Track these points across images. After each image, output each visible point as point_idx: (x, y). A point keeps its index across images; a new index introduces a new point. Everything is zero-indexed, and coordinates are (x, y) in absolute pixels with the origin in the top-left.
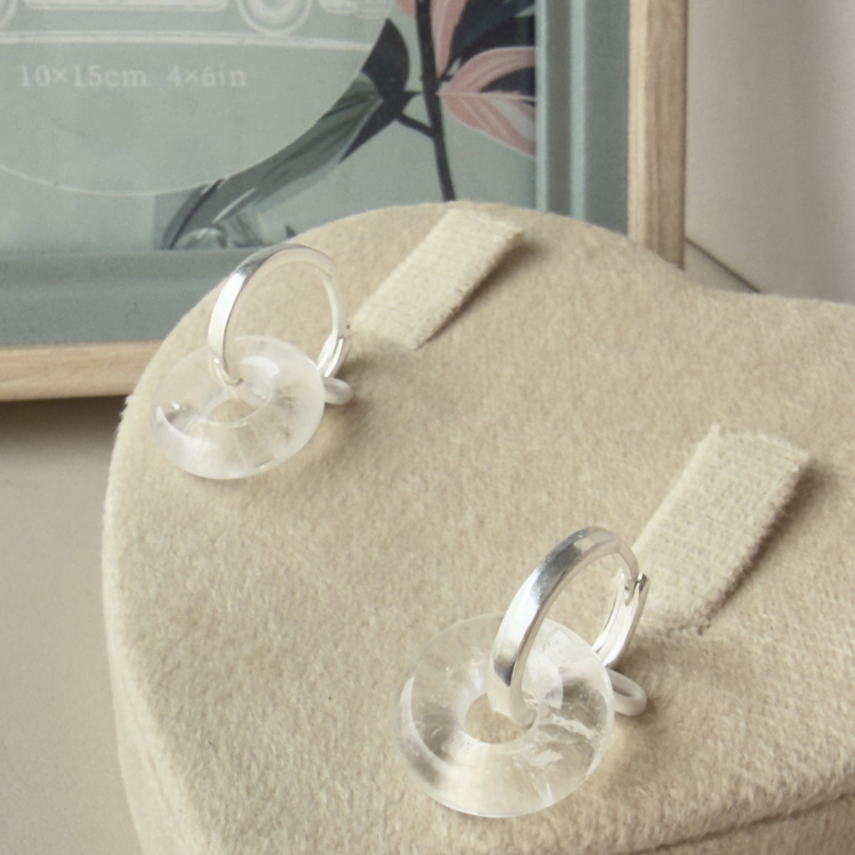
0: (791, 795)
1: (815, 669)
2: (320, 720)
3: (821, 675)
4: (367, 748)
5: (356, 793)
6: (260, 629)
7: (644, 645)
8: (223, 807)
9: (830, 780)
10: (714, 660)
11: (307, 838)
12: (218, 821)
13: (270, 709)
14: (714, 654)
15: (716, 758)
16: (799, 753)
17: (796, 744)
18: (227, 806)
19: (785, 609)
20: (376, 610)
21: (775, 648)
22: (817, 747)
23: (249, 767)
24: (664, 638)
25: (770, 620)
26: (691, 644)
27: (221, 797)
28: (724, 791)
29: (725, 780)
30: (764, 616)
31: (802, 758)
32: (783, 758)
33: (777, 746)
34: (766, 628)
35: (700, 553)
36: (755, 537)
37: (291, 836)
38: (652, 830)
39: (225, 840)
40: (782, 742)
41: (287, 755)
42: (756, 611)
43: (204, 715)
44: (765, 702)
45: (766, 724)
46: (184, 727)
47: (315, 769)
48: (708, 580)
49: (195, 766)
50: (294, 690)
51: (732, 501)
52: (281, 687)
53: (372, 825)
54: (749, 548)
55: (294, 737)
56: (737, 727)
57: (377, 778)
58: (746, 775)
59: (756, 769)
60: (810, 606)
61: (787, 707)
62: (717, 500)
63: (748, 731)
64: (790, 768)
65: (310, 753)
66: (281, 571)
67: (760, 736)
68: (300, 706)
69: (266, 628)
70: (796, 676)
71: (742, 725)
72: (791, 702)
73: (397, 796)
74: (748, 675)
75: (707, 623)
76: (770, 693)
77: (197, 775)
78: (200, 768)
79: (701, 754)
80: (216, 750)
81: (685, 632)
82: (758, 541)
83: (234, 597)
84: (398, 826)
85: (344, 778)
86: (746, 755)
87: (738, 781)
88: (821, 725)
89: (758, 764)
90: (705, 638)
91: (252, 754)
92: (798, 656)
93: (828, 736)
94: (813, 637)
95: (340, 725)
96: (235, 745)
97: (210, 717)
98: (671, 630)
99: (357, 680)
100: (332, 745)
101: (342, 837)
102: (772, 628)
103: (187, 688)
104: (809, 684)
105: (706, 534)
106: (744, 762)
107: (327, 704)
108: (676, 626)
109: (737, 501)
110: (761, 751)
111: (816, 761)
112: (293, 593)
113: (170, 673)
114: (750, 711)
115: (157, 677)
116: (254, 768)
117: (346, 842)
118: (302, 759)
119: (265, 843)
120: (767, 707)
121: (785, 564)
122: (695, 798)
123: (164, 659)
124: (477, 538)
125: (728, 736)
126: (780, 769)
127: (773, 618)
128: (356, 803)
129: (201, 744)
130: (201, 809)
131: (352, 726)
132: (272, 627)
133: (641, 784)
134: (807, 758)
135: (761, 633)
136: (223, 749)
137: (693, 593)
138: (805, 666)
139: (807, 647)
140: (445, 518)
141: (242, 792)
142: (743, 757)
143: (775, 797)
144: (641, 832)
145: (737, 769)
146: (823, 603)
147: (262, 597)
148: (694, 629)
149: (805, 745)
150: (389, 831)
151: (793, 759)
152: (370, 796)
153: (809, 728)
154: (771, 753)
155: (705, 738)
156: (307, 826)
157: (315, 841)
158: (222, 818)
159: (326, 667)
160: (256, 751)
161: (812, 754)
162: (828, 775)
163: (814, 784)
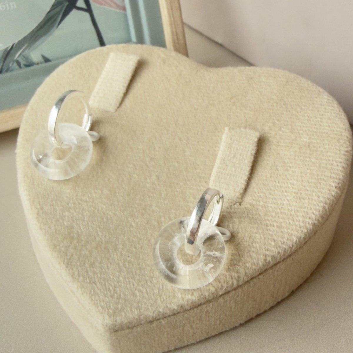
0: (282, 256)
1: (278, 210)
2: (127, 266)
3: (281, 212)
4: (146, 272)
5: (148, 289)
6: (96, 235)
7: (224, 213)
8: (105, 304)
9: (292, 248)
10: (247, 214)
11: (136, 309)
12: (105, 310)
13: (109, 265)
14: (247, 212)
15: (257, 250)
16: (281, 242)
17: (280, 239)
18: (106, 304)
19: (264, 190)
20: (133, 219)
21: (265, 206)
22: (286, 238)
23: (109, 288)
24: (230, 210)
25: (261, 196)
26: (239, 210)
27: (103, 301)
28: (262, 260)
29: (262, 257)
30: (259, 195)
31: (283, 243)
32: (277, 245)
33: (274, 241)
34: (260, 199)
35: (234, 176)
36: (249, 167)
37: (131, 310)
38: (244, 278)
39: (110, 317)
40: (275, 239)
41: (120, 281)
42: (255, 193)
43: (87, 272)
44: (267, 226)
45: (269, 234)
46: (81, 278)
47: (131, 284)
48: (238, 186)
49: (90, 292)
50: (115, 256)
51: (239, 155)
52: (110, 256)
53: (156, 299)
54: (248, 171)
55: (120, 273)
56: (261, 237)
57: (153, 282)
58: (267, 253)
59: (270, 250)
60: (272, 188)
61: (274, 226)
62: (234, 156)
63: (265, 238)
64: (280, 247)
65: (128, 278)
66: (96, 211)
67: (269, 238)
68: (119, 262)
69: (98, 235)
70: (274, 214)
71: (262, 236)
72: (275, 224)
73: (161, 287)
74: (259, 217)
75: (241, 201)
76: (268, 222)
77: (92, 295)
78: (92, 292)
79: (253, 249)
80: (96, 284)
81: (235, 206)
82: (250, 168)
83: (83, 225)
84: (165, 297)
85: (142, 285)
86: (266, 246)
87: (266, 256)
88: (286, 230)
89: (270, 248)
90: (242, 206)
91: (108, 283)
92: (273, 207)
93: (289, 234)
94: (275, 199)
95: (135, 266)
96: (102, 281)
97: (89, 273)
98: (231, 206)
99: (135, 248)
100: (134, 273)
101: (148, 306)
102: (262, 199)
103: (78, 264)
104: (279, 217)
105: (234, 169)
106: (266, 249)
107: (128, 259)
108: (232, 204)
109: (240, 155)
110: (270, 244)
111: (287, 243)
112: (103, 219)
113: (70, 259)
114: (263, 230)
115: (66, 261)
116: (111, 288)
117: (150, 307)
118: (126, 281)
119: (123, 314)
120: (268, 228)
121: (260, 174)
122: (254, 264)
123: (66, 254)
124: (159, 184)
125: (259, 241)
126: (277, 248)
127: (262, 195)
128: (149, 292)
129: (90, 283)
130: (98, 307)
131: (139, 264)
132: (100, 234)
133: (237, 264)
134: (284, 242)
135: (259, 201)
136: (98, 284)
137: (235, 191)
138: (275, 210)
139: (274, 203)
140: (146, 179)
141: (110, 298)
142: (265, 247)
143: (277, 258)
144: (240, 280)
145: (264, 251)
146: (275, 186)
147: (92, 222)
148: (238, 204)
149: (282, 238)
150: (162, 300)
151: (280, 244)
152: (153, 289)
153: (282, 232)
154: (273, 243)
155: (252, 243)
156: (135, 305)
157: (140, 310)
158: (106, 309)
159: (123, 245)
160: (109, 282)
161: (285, 241)
162: (291, 246)
163: (288, 250)
